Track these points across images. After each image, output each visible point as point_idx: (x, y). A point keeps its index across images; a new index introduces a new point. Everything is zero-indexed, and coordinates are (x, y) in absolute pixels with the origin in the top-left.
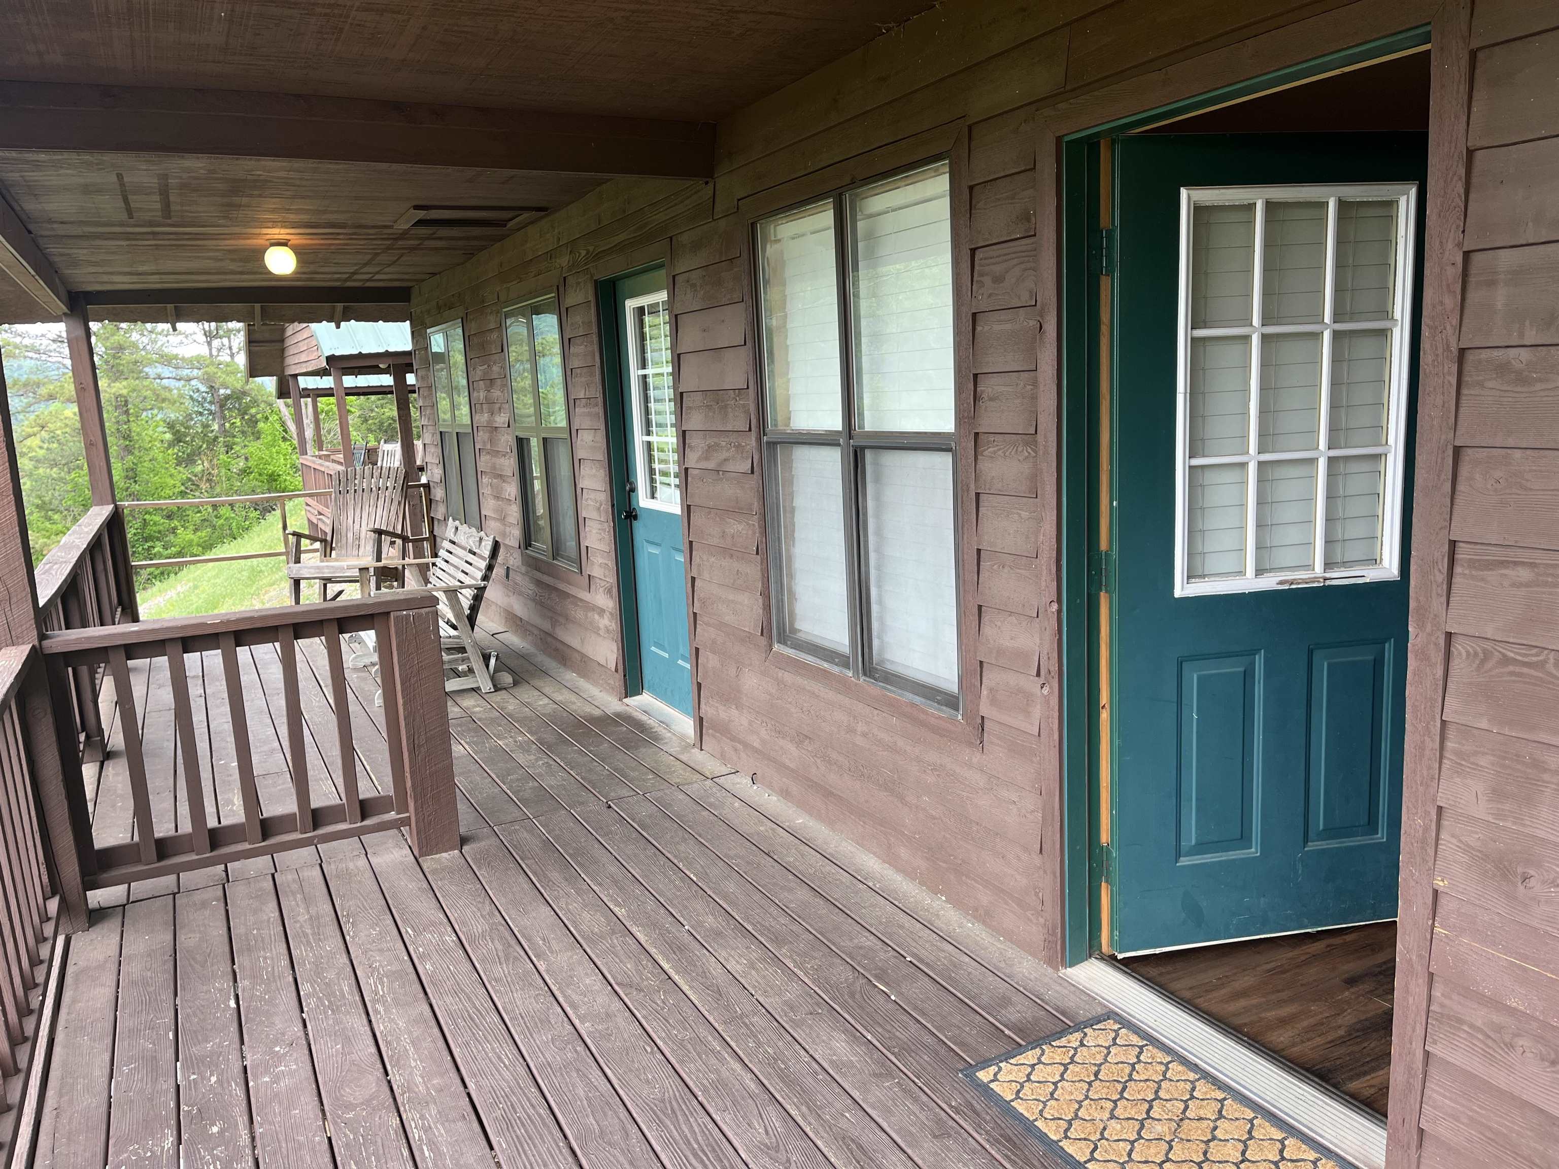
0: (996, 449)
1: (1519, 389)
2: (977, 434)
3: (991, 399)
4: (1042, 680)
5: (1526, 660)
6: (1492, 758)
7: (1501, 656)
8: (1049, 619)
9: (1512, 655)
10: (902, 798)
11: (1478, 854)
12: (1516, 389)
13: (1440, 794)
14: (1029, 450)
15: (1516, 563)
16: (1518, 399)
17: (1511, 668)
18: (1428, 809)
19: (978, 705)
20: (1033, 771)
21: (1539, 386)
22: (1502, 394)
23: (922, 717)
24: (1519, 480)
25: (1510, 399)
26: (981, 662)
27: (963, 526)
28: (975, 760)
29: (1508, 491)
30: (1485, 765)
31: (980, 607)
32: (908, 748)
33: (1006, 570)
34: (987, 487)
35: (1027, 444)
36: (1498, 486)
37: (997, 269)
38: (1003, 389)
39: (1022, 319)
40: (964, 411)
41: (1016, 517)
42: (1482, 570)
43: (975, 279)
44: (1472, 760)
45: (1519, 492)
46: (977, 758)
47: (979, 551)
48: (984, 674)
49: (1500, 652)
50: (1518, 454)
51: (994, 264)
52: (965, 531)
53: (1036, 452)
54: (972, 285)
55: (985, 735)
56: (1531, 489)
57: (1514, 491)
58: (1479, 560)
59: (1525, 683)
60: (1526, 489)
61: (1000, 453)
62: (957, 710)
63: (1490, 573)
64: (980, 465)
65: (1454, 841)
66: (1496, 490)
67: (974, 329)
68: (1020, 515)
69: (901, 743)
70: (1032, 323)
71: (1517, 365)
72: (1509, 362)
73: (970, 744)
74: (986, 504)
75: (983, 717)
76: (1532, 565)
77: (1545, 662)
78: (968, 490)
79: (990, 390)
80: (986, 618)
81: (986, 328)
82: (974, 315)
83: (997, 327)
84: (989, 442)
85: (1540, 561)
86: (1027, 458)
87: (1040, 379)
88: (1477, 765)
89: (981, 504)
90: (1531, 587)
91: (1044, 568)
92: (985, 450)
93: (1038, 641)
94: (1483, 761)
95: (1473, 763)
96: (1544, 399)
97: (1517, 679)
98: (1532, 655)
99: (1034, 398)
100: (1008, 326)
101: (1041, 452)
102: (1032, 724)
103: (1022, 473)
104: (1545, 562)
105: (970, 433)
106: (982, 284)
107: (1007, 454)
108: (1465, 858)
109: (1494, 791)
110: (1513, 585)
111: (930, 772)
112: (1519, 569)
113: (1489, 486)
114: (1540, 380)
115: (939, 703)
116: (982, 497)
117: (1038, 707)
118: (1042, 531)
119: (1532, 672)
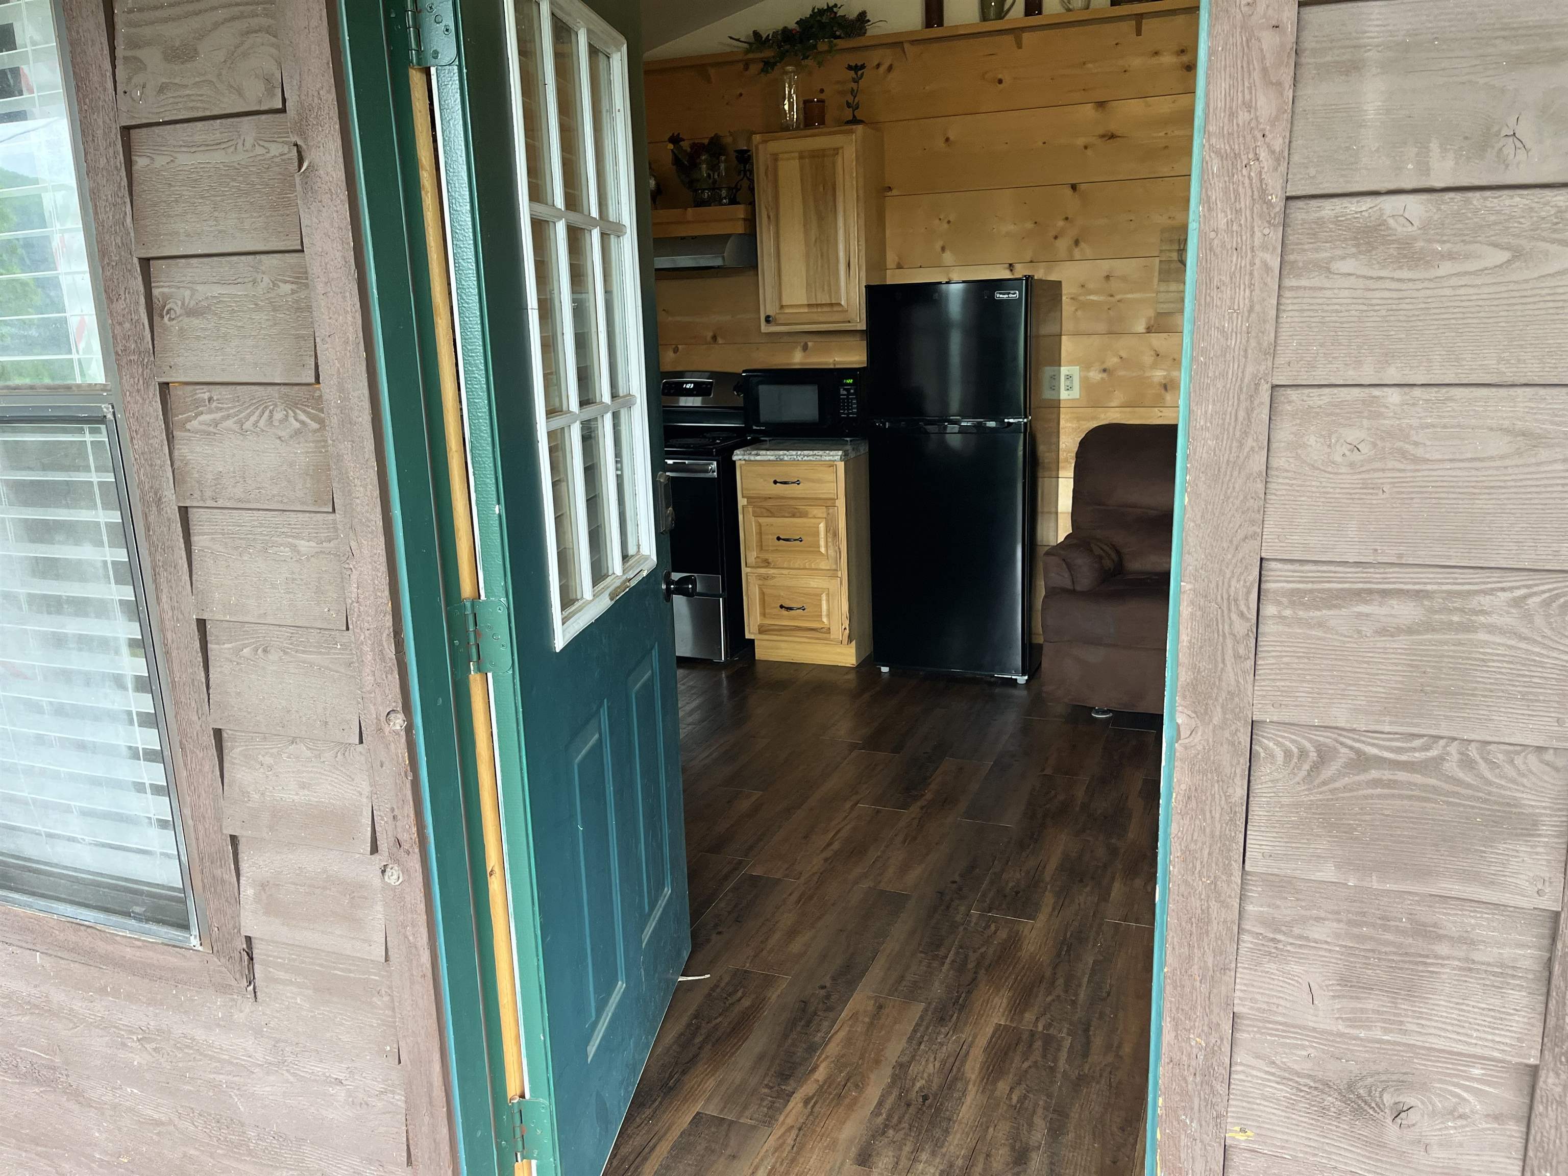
0: (218, 416)
1: (1405, 274)
2: (164, 387)
3: (191, 313)
4: (379, 860)
5: (1403, 758)
6: (1335, 925)
7: (1353, 755)
8: (387, 746)
9: (1374, 751)
10: (77, 1095)
11: (1308, 1082)
12: (1399, 274)
13: (1238, 994)
14: (302, 417)
15: (1385, 593)
16: (1405, 294)
17: (1374, 774)
18: (1215, 1019)
19: (236, 916)
20: (375, 1023)
21: (1446, 268)
22: (1371, 284)
23: (102, 947)
24: (1399, 444)
25: (1387, 294)
26: (234, 839)
27: (155, 575)
28: (239, 1017)
29: (1378, 465)
30: (1323, 937)
31: (218, 733)
32: (78, 1006)
33: (274, 656)
34: (208, 493)
35: (293, 405)
36: (1356, 457)
37: (175, 32)
38: (217, 290)
39: (250, 141)
40: (127, 338)
41: (286, 552)
42: (1318, 609)
43: (120, 52)
44: (1296, 931)
45: (1402, 466)
46: (245, 1010)
47: (202, 624)
48: (243, 856)
49: (1351, 748)
50: (1394, 397)
51: (165, 20)
52: (164, 587)
53: (321, 422)
54: (114, 67)
55: (256, 966)
56: (1427, 461)
57: (1391, 464)
58: (1311, 591)
59: (1401, 797)
60: (1416, 460)
61: (229, 423)
62: (186, 927)
63: (1331, 612)
64: (182, 450)
65: (1260, 1064)
66: (1352, 465)
67: (129, 163)
68: (294, 548)
69: (58, 996)
70: (275, 149)
71: (1401, 229)
72: (1384, 223)
73: (223, 989)
74: (206, 529)
75: (249, 939)
76: (1420, 595)
77: (1441, 759)
78: (159, 501)
79: (187, 293)
80: (233, 753)
81: (161, 161)
82: (126, 131)
83: (185, 160)
84: (198, 403)
85: (1435, 587)
86: (298, 432)
87: (315, 269)
88: (1307, 939)
89: (194, 529)
90: (1418, 632)
91: (366, 648)
92: (189, 420)
93: (366, 788)
94: (1318, 932)
95: (1300, 937)
96: (1462, 291)
97: (1386, 791)
98: (1414, 749)
99: (303, 309)
100: (218, 157)
101: (335, 420)
102: (369, 942)
103: (291, 465)
104: (1445, 588)
105: (147, 384)
106: (138, 65)
107: (248, 425)
108: (1283, 1092)
109: (1344, 981)
110: (1383, 632)
111: (137, 1045)
112: (1394, 602)
113: (1338, 459)
114: (1450, 256)
115: (138, 918)
116: (194, 515)
117: (379, 907)
118: (354, 577)
119: (1418, 778)
